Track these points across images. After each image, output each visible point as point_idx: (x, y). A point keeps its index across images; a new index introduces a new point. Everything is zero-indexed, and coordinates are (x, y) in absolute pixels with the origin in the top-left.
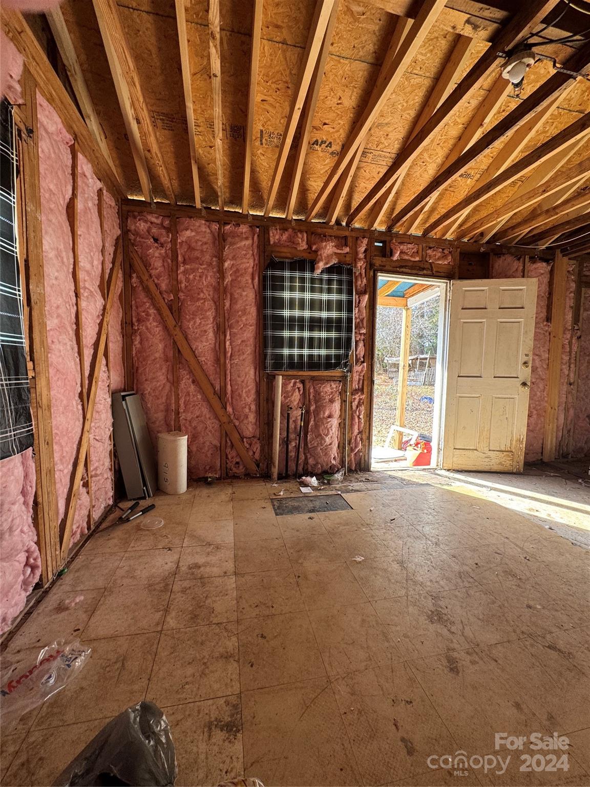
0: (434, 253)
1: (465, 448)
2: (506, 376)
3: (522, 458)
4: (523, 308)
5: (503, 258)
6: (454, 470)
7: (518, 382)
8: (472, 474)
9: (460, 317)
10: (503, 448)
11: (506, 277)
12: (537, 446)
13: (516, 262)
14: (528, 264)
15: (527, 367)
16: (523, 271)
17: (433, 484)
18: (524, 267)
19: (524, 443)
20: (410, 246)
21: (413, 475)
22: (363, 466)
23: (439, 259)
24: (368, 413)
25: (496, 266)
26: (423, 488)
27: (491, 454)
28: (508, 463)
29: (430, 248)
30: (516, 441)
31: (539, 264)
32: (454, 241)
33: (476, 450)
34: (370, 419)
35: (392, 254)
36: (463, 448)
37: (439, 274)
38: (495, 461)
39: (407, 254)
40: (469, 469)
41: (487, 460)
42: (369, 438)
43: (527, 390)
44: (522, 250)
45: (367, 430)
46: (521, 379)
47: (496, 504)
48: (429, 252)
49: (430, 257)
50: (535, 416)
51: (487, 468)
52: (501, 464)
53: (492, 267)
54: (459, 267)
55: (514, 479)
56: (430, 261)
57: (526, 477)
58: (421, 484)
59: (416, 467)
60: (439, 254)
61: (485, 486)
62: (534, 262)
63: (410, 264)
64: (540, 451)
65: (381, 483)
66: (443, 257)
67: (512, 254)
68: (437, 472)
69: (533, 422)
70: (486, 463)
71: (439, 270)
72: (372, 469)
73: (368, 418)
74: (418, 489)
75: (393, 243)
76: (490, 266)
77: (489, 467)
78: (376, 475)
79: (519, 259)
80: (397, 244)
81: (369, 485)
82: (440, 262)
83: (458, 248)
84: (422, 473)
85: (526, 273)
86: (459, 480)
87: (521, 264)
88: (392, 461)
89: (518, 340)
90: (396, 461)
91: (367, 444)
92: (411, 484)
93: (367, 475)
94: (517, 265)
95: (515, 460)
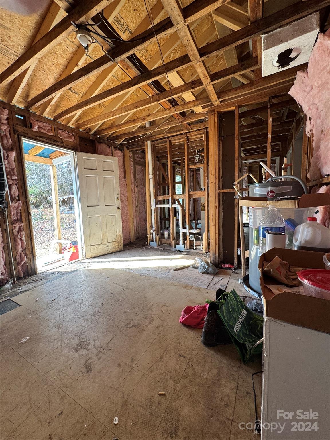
0: (63, 133)
1: (96, 244)
2: (110, 204)
3: (122, 243)
4: (113, 171)
5: (102, 145)
6: (92, 258)
7: (115, 208)
8: (101, 257)
9: (83, 173)
10: (114, 240)
11: (104, 155)
12: (128, 236)
13: (108, 148)
14: (114, 150)
15: (119, 200)
16: (112, 153)
17: (80, 269)
18: (112, 152)
19: (122, 236)
20: (45, 124)
21: (68, 268)
22: (30, 272)
23: (66, 137)
24: (29, 235)
25: (99, 148)
26: (74, 273)
27: (109, 244)
28: (116, 247)
29: (60, 129)
30: (119, 236)
31: (118, 151)
32: (75, 129)
33: (102, 244)
34: (31, 239)
35: (31, 127)
36: (95, 244)
37: (68, 147)
38: (111, 247)
39: (43, 129)
40: (100, 255)
41: (107, 248)
42: (32, 252)
43: (120, 211)
44: (110, 143)
45: (30, 247)
46: (117, 206)
47: (111, 269)
48: (59, 131)
49: (60, 135)
50: (125, 223)
51: (108, 252)
52: (114, 248)
53: (97, 148)
54: (80, 145)
55: (119, 254)
56: (61, 137)
57: (124, 251)
58: (73, 271)
59: (70, 262)
60: (67, 135)
61: (107, 261)
62: (116, 150)
63: (47, 137)
64: (129, 238)
65: (45, 279)
66: (69, 137)
67: (106, 144)
68: (83, 261)
69: (125, 225)
70: (107, 250)
71: (68, 144)
72: (38, 272)
73: (29, 239)
74: (71, 275)
75: (31, 119)
76: (96, 148)
77: (109, 251)
78: (41, 275)
79: (109, 147)
80: (35, 120)
81: (35, 284)
82: (68, 140)
83: (78, 134)
84: (74, 264)
85: (113, 155)
86: (94, 262)
87: (110, 150)
88: (55, 263)
89: (113, 187)
90: (58, 261)
91: (31, 256)
92: (67, 273)
93: (34, 278)
94: (108, 150)
95: (119, 245)
